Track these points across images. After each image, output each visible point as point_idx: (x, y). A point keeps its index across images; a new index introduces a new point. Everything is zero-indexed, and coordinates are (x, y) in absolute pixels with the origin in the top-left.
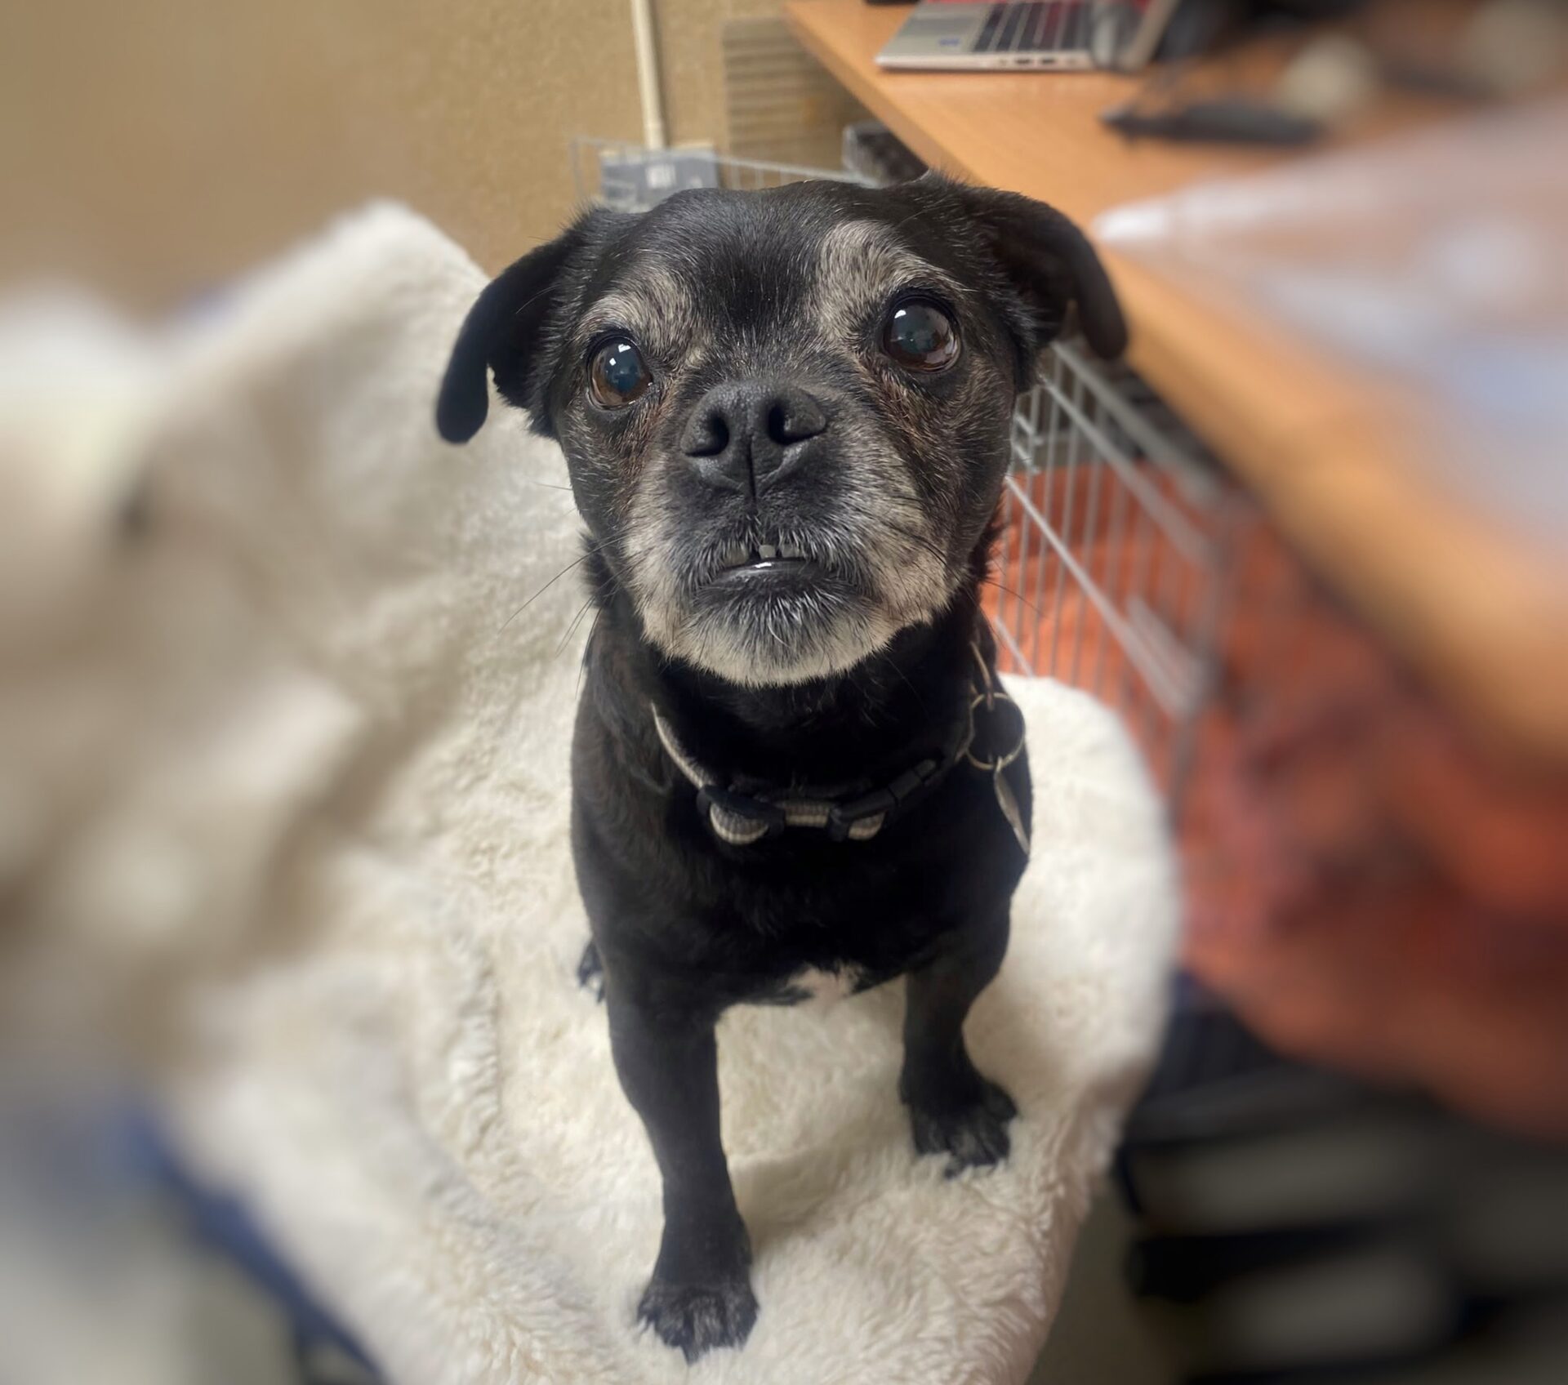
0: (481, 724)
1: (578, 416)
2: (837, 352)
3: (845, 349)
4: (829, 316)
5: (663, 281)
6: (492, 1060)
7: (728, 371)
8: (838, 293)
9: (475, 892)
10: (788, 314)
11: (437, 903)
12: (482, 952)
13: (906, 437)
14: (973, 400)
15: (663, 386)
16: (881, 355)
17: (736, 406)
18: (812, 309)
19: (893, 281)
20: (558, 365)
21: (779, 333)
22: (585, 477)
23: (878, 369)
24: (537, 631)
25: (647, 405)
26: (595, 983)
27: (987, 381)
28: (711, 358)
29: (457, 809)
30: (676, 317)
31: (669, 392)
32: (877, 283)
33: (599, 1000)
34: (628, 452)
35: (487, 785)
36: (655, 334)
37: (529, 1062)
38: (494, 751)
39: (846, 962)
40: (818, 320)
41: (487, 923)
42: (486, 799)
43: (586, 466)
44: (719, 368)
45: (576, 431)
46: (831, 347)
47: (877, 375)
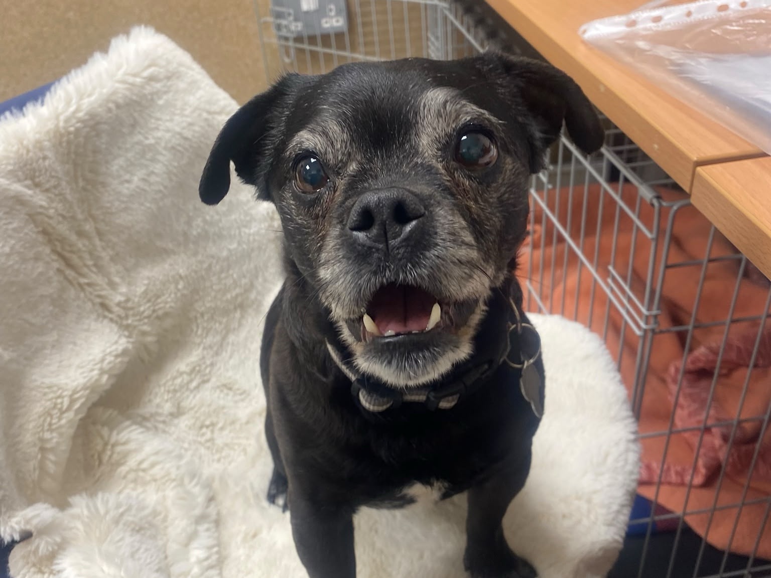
0: (204, 348)
1: (288, 195)
2: (430, 163)
3: (434, 161)
4: (425, 142)
5: (334, 128)
6: (215, 549)
7: (371, 175)
8: (430, 130)
9: (203, 451)
10: (402, 140)
11: (180, 457)
12: (208, 485)
13: (468, 208)
14: (506, 181)
15: (336, 184)
16: (454, 163)
17: (377, 205)
18: (415, 138)
19: (459, 121)
20: (272, 162)
21: (398, 151)
22: (292, 227)
23: (452, 171)
24: (238, 291)
25: (327, 193)
26: (281, 501)
27: (514, 170)
28: (362, 168)
29: (191, 401)
30: (341, 147)
31: (339, 187)
32: (451, 123)
33: (284, 511)
34: (317, 217)
35: (208, 386)
36: (330, 156)
37: (237, 551)
38: (212, 365)
39: (438, 479)
40: (419, 144)
41: (210, 469)
42: (207, 394)
43: (292, 222)
44: (365, 173)
45: (286, 202)
46: (426, 160)
47: (451, 175)
